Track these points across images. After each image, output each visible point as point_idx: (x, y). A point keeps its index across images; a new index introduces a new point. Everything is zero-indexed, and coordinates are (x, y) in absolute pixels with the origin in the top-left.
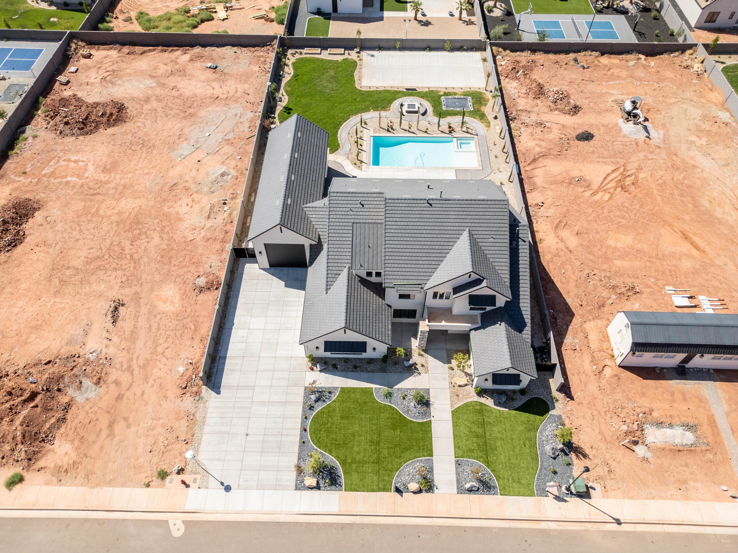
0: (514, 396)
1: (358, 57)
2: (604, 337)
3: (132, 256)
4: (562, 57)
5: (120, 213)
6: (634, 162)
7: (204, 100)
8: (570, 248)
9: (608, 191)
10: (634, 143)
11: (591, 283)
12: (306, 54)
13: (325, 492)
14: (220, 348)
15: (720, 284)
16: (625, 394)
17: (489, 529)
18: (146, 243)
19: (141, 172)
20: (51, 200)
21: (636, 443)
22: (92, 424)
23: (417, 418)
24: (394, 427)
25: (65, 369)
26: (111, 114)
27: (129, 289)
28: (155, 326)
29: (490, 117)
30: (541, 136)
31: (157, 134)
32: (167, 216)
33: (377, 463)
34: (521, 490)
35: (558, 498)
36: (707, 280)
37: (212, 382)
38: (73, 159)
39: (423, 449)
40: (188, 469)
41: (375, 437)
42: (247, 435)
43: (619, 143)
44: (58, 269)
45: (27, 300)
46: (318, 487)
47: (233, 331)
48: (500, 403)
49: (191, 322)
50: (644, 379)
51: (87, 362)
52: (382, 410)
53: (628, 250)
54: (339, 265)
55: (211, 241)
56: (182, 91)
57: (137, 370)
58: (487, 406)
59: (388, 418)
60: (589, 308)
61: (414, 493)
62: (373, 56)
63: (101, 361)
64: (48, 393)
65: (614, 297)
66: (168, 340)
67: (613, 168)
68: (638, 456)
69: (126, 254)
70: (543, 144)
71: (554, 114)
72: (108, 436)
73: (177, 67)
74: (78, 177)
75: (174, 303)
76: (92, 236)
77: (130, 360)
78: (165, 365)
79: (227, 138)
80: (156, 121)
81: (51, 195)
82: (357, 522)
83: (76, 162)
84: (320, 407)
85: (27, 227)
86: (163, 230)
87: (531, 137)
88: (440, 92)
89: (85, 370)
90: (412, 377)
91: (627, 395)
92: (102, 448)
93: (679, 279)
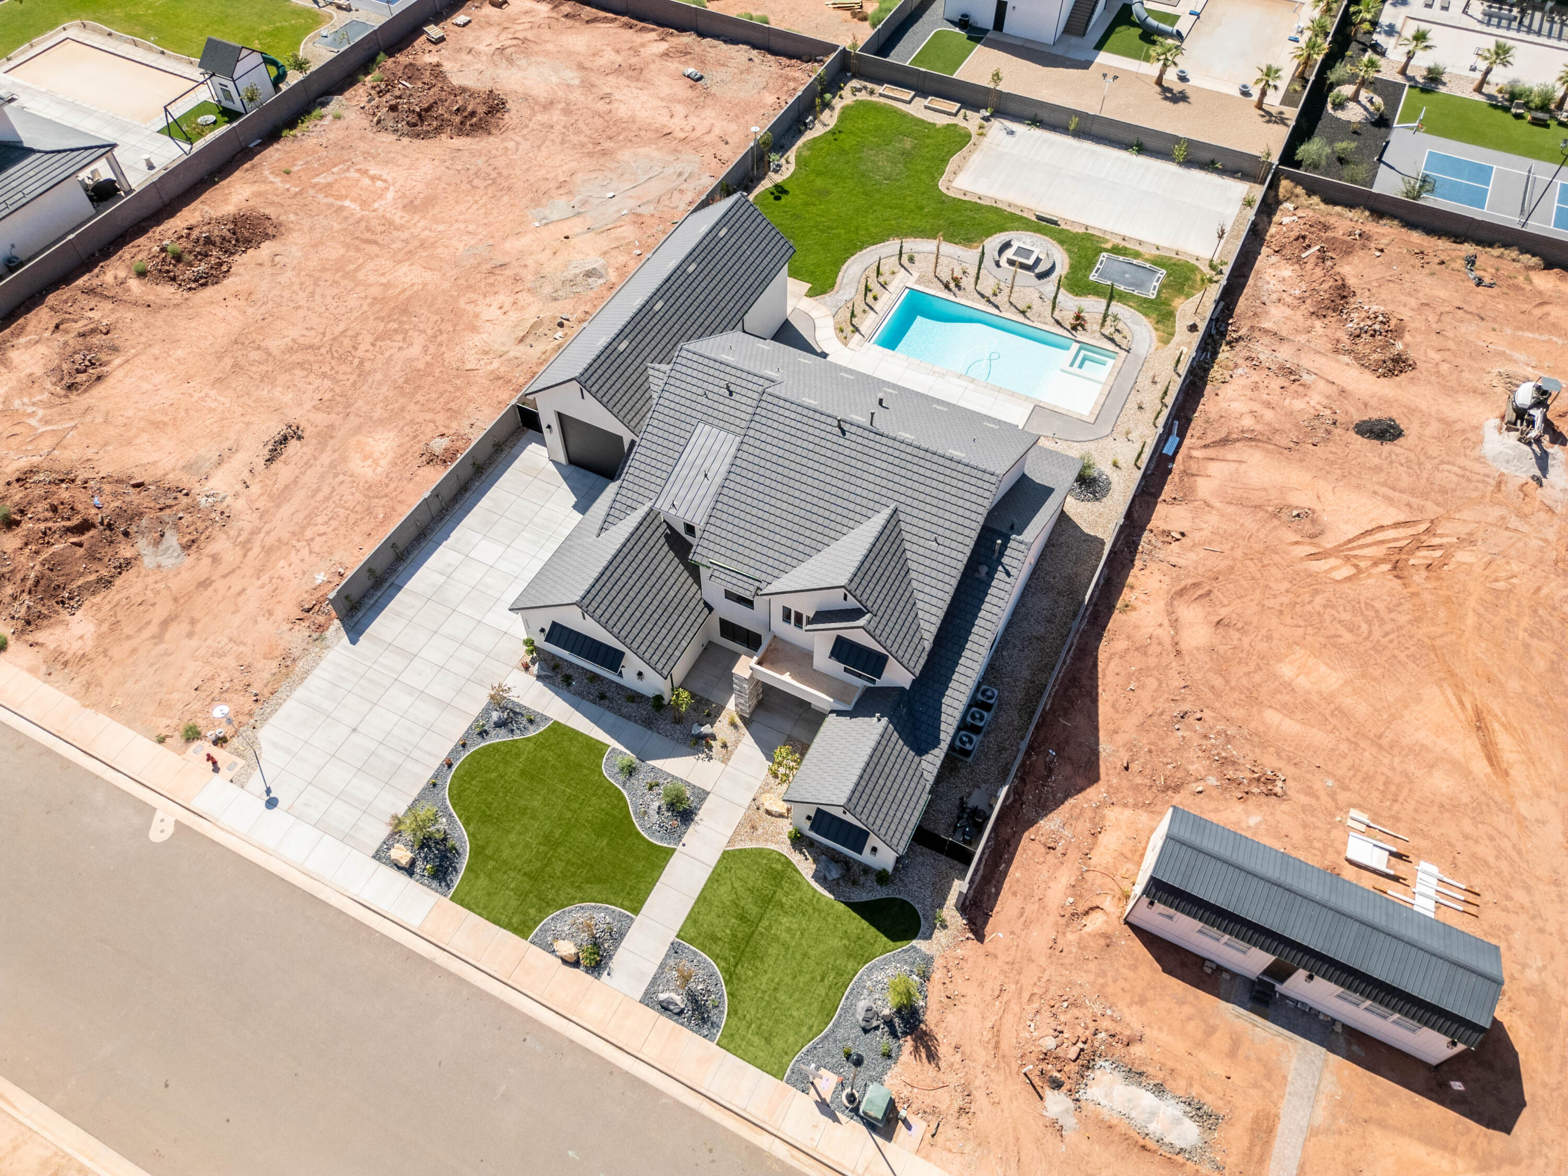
0: (862, 879)
1: (981, 127)
2: (1134, 851)
3: (361, 362)
4: (1443, 245)
5: (387, 286)
6: (1465, 521)
7: (643, 133)
8: (1183, 646)
9: (1354, 561)
10: (1493, 482)
11: (1180, 733)
12: (881, 95)
13: (418, 884)
14: (401, 568)
15: (1497, 858)
16: (1101, 981)
17: (658, 1093)
18: (395, 350)
19: (462, 226)
20: (300, 230)
21: (1057, 1085)
22: (142, 608)
23: (652, 834)
24: (601, 829)
25: (152, 505)
26: (473, 114)
27: (325, 415)
28: (326, 490)
29: (1181, 325)
30: (1274, 399)
31: (528, 170)
32: (457, 314)
33: (531, 878)
34: (761, 1054)
35: (824, 1106)
36: (1467, 837)
37: (355, 619)
38: (371, 173)
39: (629, 894)
40: (235, 742)
41: (557, 833)
42: (354, 730)
43: (1456, 469)
44: (243, 344)
45: (171, 376)
46: (409, 870)
47: (441, 549)
48: (825, 878)
49: (384, 506)
50: (1165, 970)
51: (192, 508)
52: (600, 792)
53: (1315, 698)
54: (642, 490)
55: (500, 382)
56: (615, 105)
57: (256, 550)
58: (797, 871)
59: (603, 810)
60: (1139, 780)
61: (565, 961)
62: (1012, 133)
63: (213, 515)
64: (108, 532)
65: (1212, 781)
66: (331, 522)
67: (1402, 518)
68: (1045, 1113)
69: (354, 357)
70: (1269, 415)
71: (1338, 361)
72: (153, 637)
73: (633, 61)
74: (361, 205)
75: (377, 464)
76: (323, 309)
77: (255, 532)
78: (302, 560)
79: (639, 210)
80: (539, 147)
81: (304, 222)
82: (437, 962)
83: (373, 178)
84: (498, 737)
85: (240, 261)
86: (435, 336)
87: (1249, 393)
88: (1107, 241)
89: (180, 518)
90: (692, 758)
91: (1104, 986)
92: (134, 651)
93: (1396, 807)
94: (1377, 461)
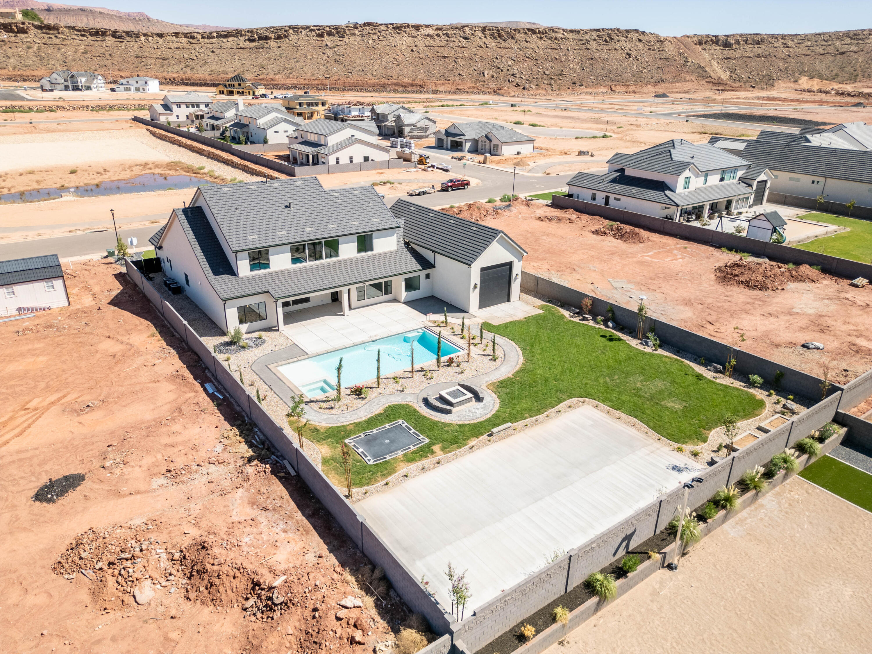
94: (47, 467)
